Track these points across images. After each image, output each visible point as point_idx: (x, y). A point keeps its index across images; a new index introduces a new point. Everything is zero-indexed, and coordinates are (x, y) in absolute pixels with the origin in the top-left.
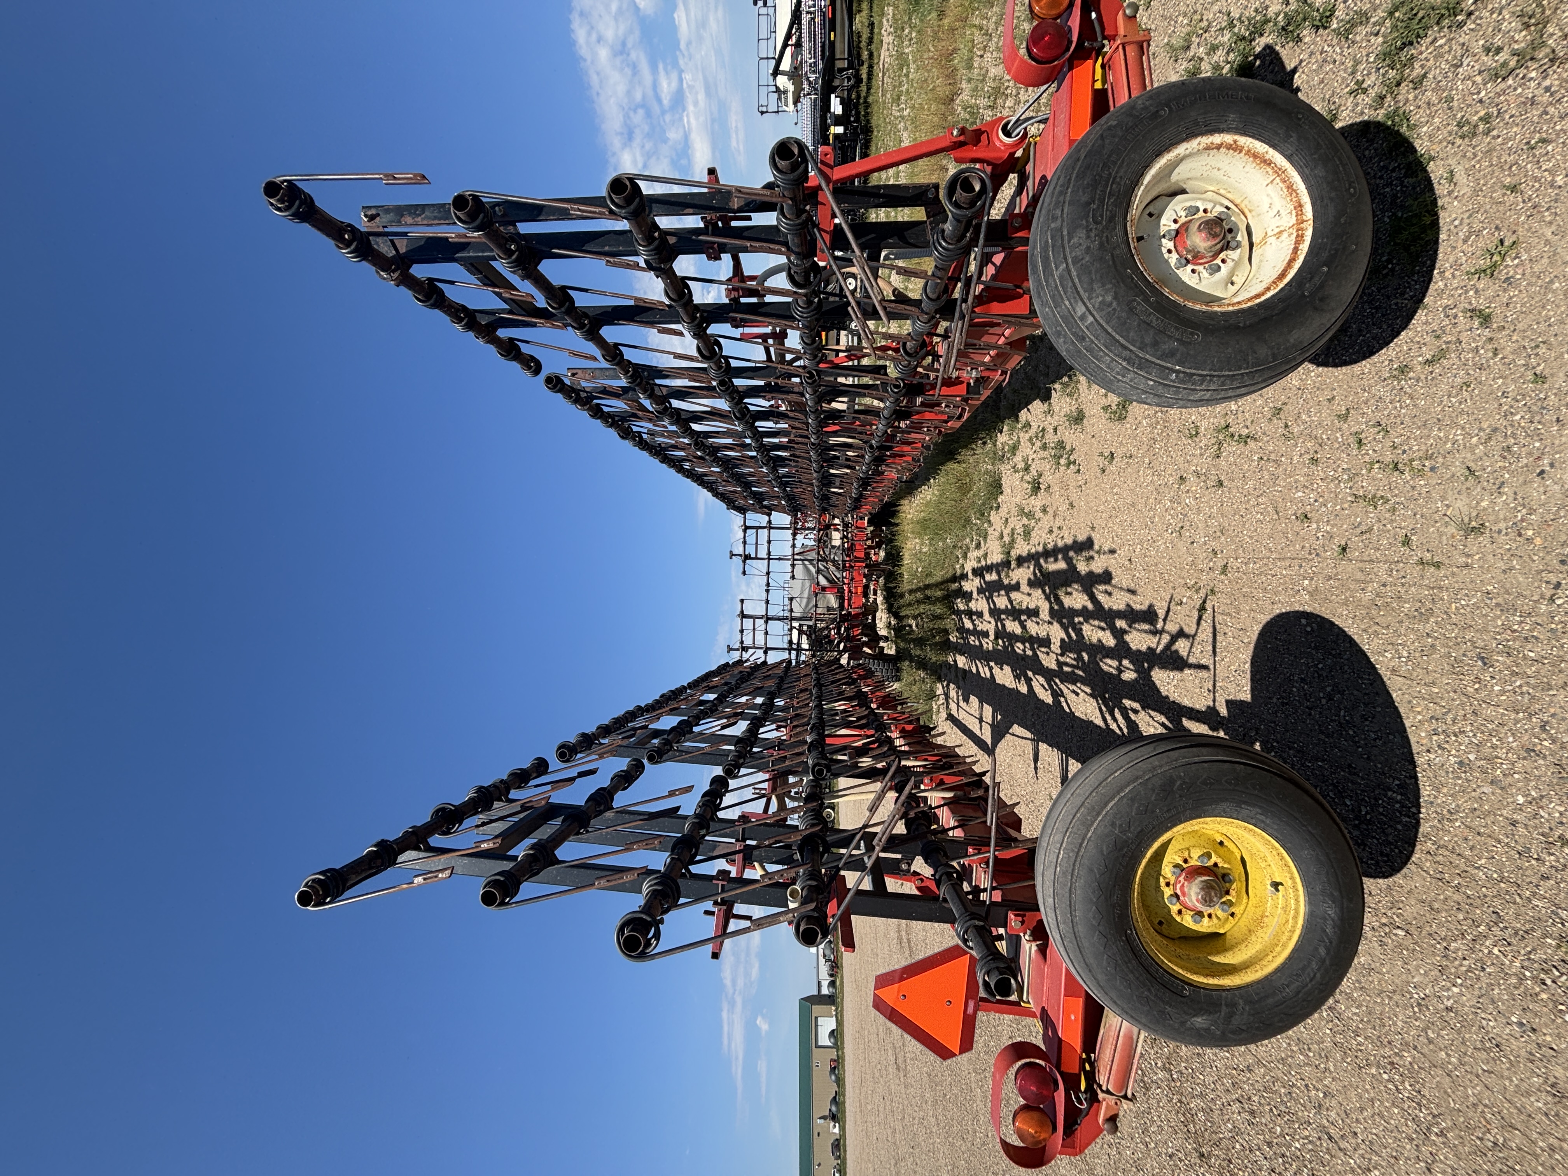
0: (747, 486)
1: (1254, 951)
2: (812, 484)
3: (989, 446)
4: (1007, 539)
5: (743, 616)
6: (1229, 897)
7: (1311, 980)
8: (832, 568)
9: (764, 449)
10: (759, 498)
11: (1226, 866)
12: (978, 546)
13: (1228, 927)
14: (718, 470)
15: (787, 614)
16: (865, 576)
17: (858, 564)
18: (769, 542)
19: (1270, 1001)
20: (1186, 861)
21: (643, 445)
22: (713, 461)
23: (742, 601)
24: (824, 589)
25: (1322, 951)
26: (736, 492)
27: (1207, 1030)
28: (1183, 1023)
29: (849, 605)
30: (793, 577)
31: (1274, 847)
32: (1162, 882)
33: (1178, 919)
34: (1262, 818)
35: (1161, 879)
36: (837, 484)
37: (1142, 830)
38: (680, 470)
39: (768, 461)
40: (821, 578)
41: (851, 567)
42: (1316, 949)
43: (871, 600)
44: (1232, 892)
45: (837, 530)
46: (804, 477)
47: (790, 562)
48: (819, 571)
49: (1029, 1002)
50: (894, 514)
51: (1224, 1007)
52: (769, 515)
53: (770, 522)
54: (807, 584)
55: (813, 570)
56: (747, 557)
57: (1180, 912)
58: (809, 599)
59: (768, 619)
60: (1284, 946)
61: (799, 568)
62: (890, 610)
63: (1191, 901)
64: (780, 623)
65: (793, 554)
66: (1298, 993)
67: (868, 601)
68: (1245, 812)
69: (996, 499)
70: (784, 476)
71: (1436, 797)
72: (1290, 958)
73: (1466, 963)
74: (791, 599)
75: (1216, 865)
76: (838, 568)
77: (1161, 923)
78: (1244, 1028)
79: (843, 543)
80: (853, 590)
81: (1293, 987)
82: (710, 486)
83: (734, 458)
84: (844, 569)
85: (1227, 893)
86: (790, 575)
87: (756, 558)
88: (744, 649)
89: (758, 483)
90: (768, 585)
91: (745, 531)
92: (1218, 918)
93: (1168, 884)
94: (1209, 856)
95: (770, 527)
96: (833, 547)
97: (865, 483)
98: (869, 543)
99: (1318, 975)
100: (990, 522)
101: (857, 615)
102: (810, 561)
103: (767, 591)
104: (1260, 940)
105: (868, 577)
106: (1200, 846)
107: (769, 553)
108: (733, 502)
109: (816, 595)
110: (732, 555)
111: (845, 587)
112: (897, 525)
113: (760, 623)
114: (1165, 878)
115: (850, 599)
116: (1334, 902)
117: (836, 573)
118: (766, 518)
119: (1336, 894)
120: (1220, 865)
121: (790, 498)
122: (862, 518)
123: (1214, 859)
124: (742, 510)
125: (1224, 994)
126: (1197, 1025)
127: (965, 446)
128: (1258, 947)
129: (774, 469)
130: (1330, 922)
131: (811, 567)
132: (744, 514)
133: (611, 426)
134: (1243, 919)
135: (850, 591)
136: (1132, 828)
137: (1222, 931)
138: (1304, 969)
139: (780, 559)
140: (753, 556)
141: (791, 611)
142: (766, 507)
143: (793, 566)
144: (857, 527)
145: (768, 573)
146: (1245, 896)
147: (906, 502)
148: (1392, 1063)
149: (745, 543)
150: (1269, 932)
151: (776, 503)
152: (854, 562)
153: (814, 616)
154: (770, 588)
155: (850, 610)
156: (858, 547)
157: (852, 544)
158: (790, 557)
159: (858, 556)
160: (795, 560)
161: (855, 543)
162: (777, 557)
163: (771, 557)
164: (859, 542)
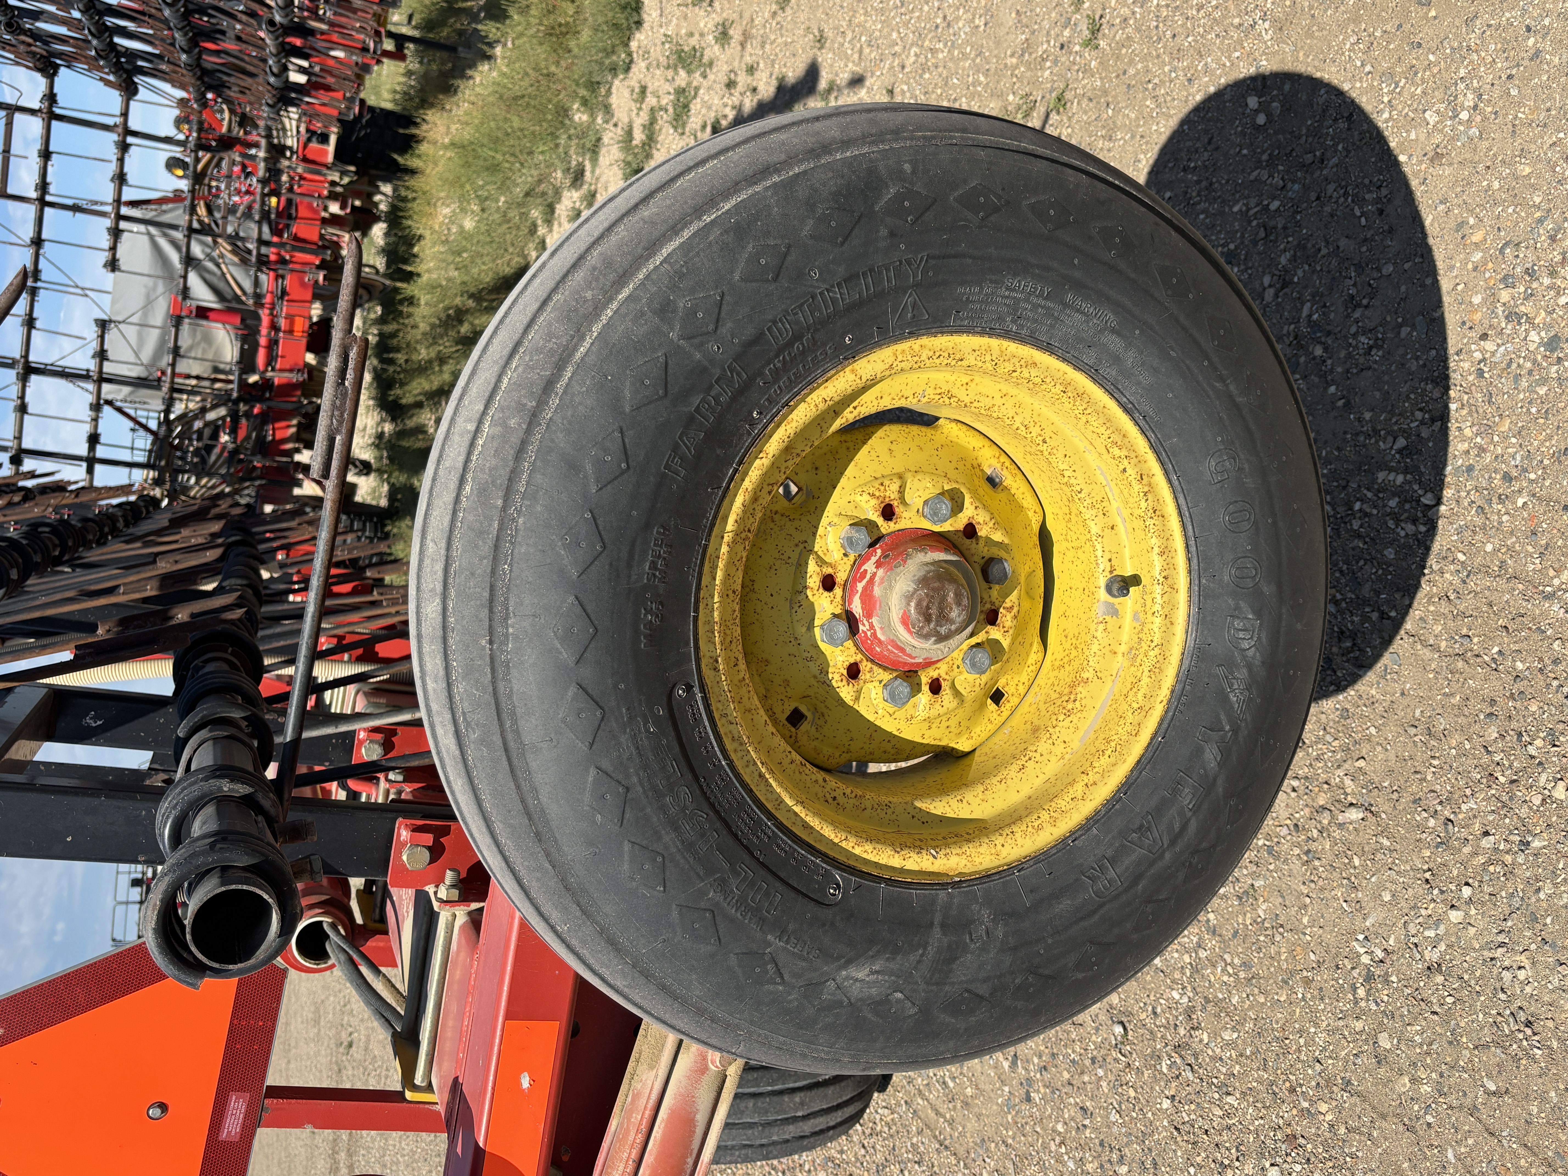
1: (1038, 782)
4: (639, 136)
6: (994, 633)
7: (1173, 842)
8: (229, 258)
11: (997, 537)
12: (578, 177)
13: (981, 731)
16: (319, 289)
17: (300, 256)
18: (45, 154)
19: (1064, 905)
20: (888, 513)
24: (203, 313)
25: (1211, 756)
27: (880, 1005)
28: (813, 987)
29: (271, 359)
30: (113, 266)
31: (1132, 455)
32: (813, 574)
33: (846, 693)
34: (1114, 343)
35: (812, 567)
37: (758, 339)
40: (194, 280)
41: (282, 261)
42: (1198, 752)
44: (1006, 618)
47: (108, 223)
48: (189, 261)
49: (429, 1088)
50: (408, 144)
51: (937, 932)
52: (50, 74)
53: (51, 98)
54: (154, 289)
55: (175, 257)
57: (853, 672)
58: (156, 330)
59: (27, 368)
60: (1119, 751)
61: (133, 242)
63: (887, 626)
65: (118, 202)
66: (1137, 879)
68: (1073, 322)
69: (627, 45)
71: (1482, 450)
72: (1128, 786)
73: (1487, 843)
74: (104, 324)
75: (970, 531)
76: (244, 260)
77: (796, 718)
78: (983, 990)
80: (282, 323)
81: (1128, 861)
84: (263, 262)
85: (992, 618)
86: (104, 256)
90: (34, 273)
92: (957, 693)
93: (828, 583)
94: (958, 507)
95: (51, 111)
98: (334, 208)
99: (1193, 826)
100: (607, 107)
101: (288, 388)
102: (167, 228)
103: (32, 291)
104: (1059, 749)
106: (934, 472)
107: (43, 186)
109: (180, 326)
111: (264, 314)
112: (412, 172)
114: (821, 562)
115: (273, 344)
116: (1258, 614)
117: (240, 274)
118: (40, 82)
119: (1268, 590)
120: (982, 532)
122: (321, 139)
123: (970, 512)
125: (942, 894)
126: (855, 991)
128: (1052, 768)
130: (1242, 673)
131: (167, 246)
134: (1025, 708)
135: (274, 327)
136: (723, 331)
137: (963, 745)
138: (1159, 811)
139: (75, 209)
141: (101, 356)
142: (41, 52)
143: (116, 233)
144: (305, 160)
145: (38, 242)
146: (1037, 640)
147: (431, 115)
148: (1291, 1138)
150: (1084, 726)
152: (288, 247)
153: (167, 379)
154: (39, 284)
155: (269, 374)
156: (303, 212)
157: (289, 202)
158: (108, 209)
159: (301, 235)
160: (120, 217)
161: (298, 199)
162: (70, 202)
163: (48, 198)
164: (307, 199)
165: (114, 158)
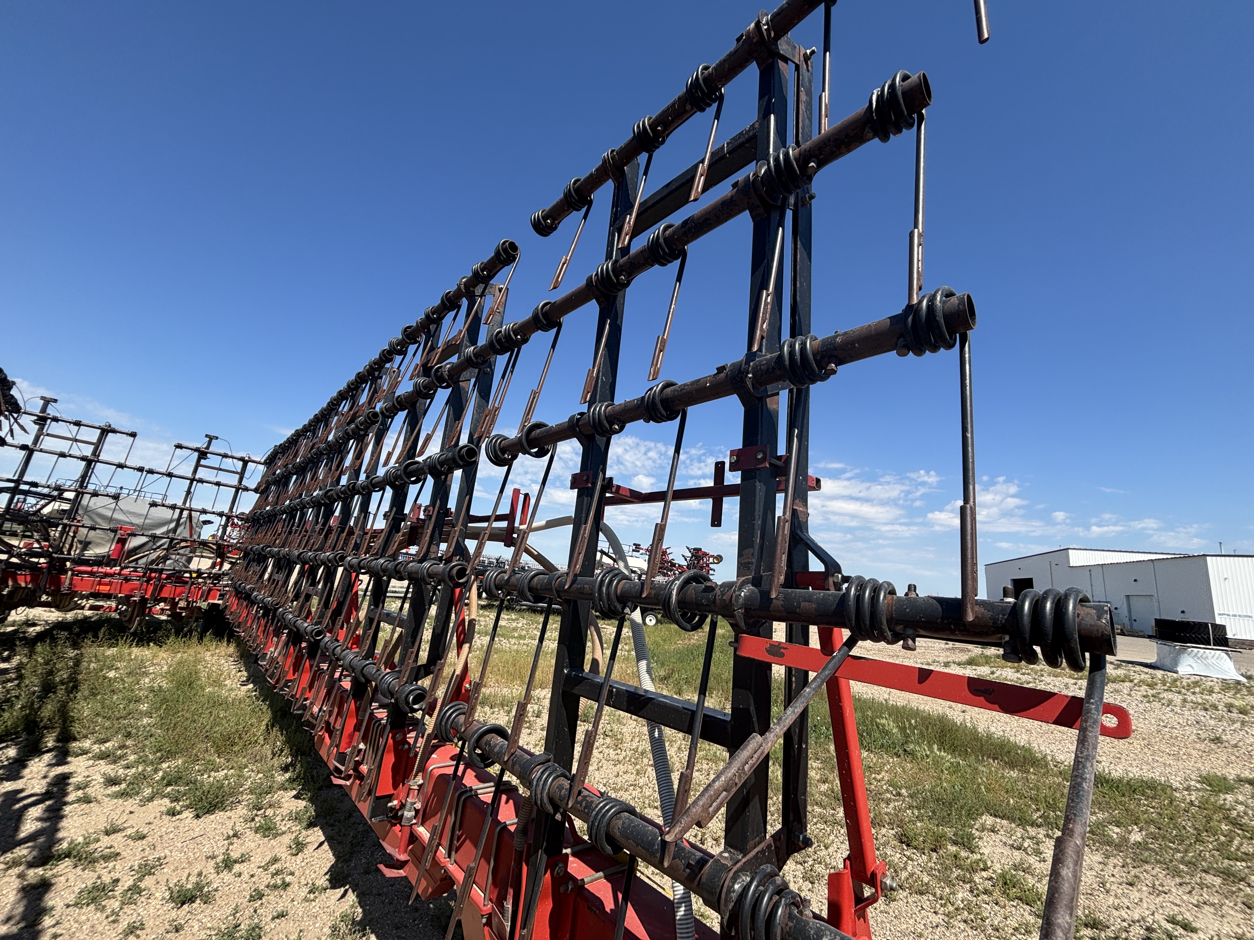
0: (301, 470)
2: (283, 546)
3: (281, 778)
5: (105, 431)
8: (154, 556)
9: (347, 496)
10: (283, 481)
14: (331, 438)
15: (91, 488)
16: (128, 597)
17: (151, 589)
18: (218, 484)
21: (387, 356)
22: (346, 433)
23: (133, 435)
24: (122, 542)
26: (296, 456)
29: (81, 572)
30: (154, 504)
36: (276, 577)
38: (342, 396)
39: (329, 498)
40: (142, 540)
41: (150, 579)
43: (84, 602)
45: (213, 566)
46: (296, 539)
47: (180, 503)
48: (154, 538)
52: (256, 490)
53: (246, 489)
54: (139, 521)
55: (159, 532)
56: (203, 454)
58: (111, 520)
59: (90, 462)
61: (167, 514)
62: (60, 626)
64: (77, 475)
65: (191, 510)
67: (82, 597)
69: (189, 807)
70: (303, 515)
74: (116, 497)
76: (152, 562)
79: (190, 572)
80: (108, 579)
82: (312, 427)
83: (342, 461)
84: (148, 571)
86: (159, 501)
87: (198, 465)
88: (42, 421)
89: (301, 483)
90: (151, 472)
91: (241, 459)
95: (239, 488)
96: (189, 560)
97: (269, 612)
98: (183, 603)
100: (151, 799)
102: (175, 530)
103: (141, 469)
105: (126, 600)
107: (201, 481)
108: (283, 453)
109: (114, 531)
110: (211, 438)
111: (117, 570)
112: (201, 639)
113: (88, 451)
115: (92, 574)
117: (144, 560)
118: (253, 486)
121: (271, 518)
122: (222, 596)
124: (270, 462)
127: (288, 741)
129: (316, 504)
131: (164, 529)
132: (265, 463)
133: (427, 316)
135: (106, 575)
139: (188, 492)
140: (203, 462)
141: (95, 494)
142: (267, 488)
143: (173, 507)
144: (210, 590)
145: (170, 475)
147: (232, 649)
149: (225, 456)
151: (270, 499)
152: (157, 583)
153: (75, 523)
154: (145, 473)
155: (70, 573)
156: (179, 590)
157: (187, 583)
158: (188, 505)
159: (165, 589)
160: (182, 510)
161: (188, 587)
162: (192, 490)
163: (195, 482)
164: (187, 591)
165: (214, 510)
